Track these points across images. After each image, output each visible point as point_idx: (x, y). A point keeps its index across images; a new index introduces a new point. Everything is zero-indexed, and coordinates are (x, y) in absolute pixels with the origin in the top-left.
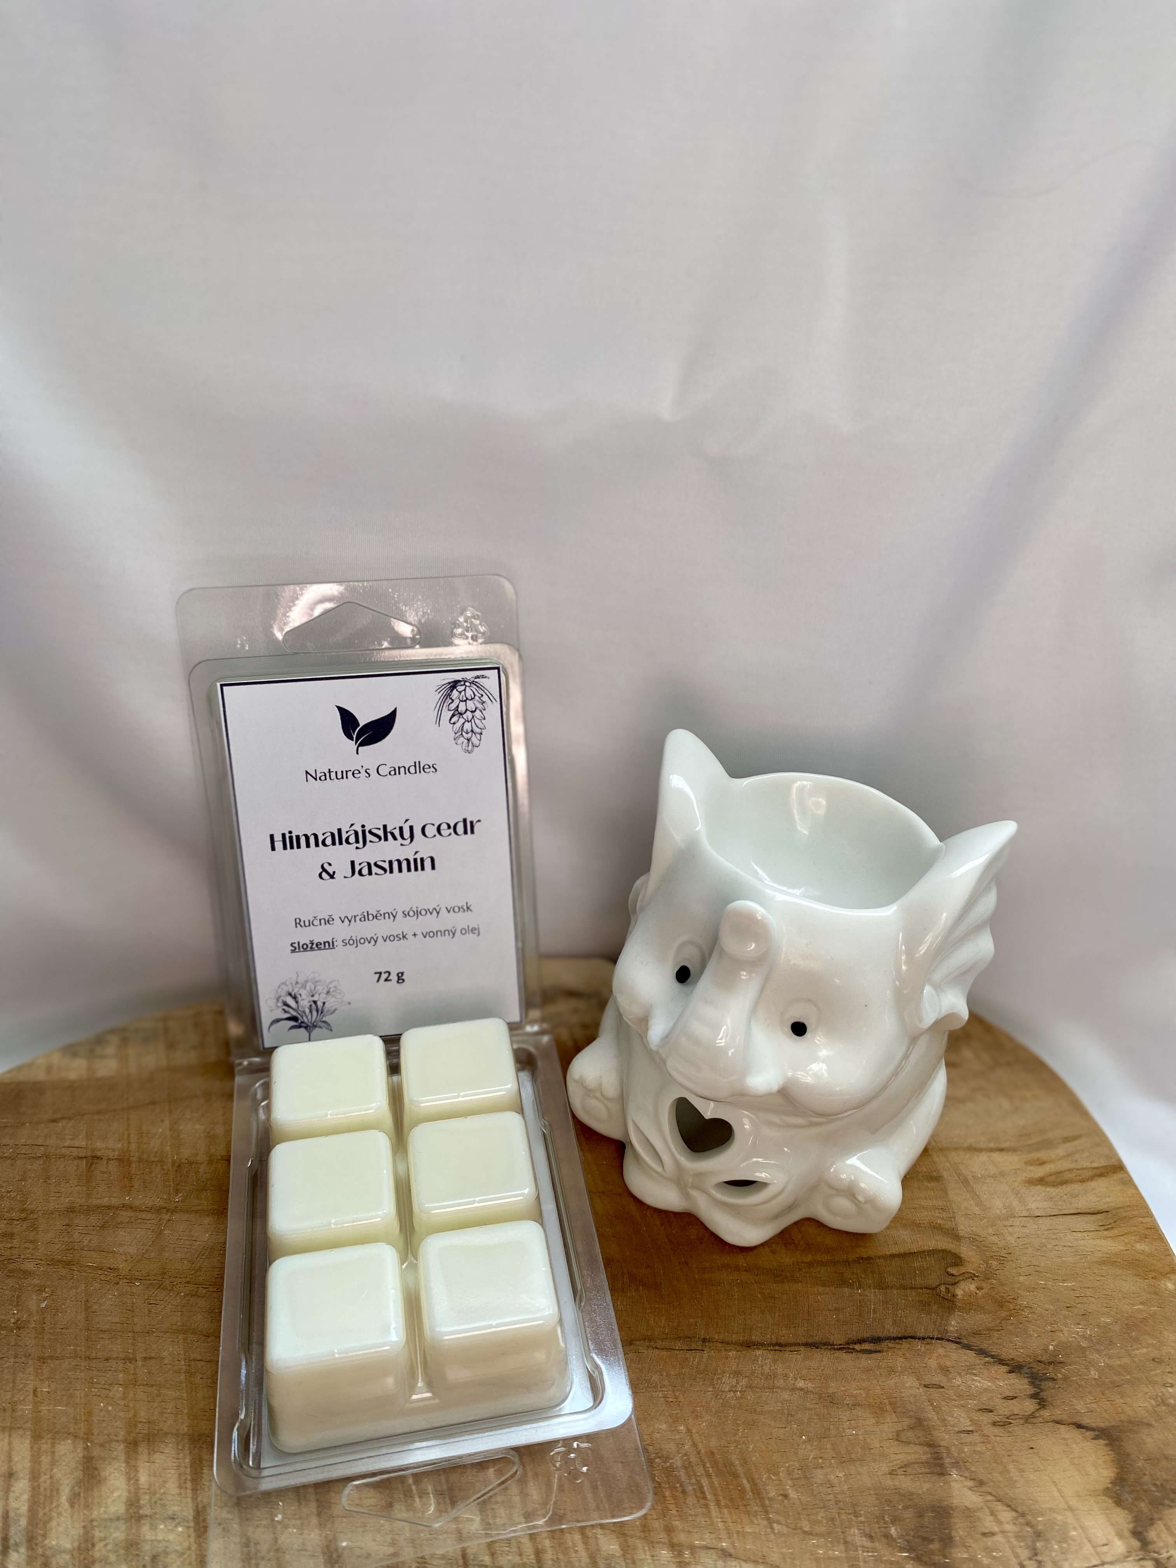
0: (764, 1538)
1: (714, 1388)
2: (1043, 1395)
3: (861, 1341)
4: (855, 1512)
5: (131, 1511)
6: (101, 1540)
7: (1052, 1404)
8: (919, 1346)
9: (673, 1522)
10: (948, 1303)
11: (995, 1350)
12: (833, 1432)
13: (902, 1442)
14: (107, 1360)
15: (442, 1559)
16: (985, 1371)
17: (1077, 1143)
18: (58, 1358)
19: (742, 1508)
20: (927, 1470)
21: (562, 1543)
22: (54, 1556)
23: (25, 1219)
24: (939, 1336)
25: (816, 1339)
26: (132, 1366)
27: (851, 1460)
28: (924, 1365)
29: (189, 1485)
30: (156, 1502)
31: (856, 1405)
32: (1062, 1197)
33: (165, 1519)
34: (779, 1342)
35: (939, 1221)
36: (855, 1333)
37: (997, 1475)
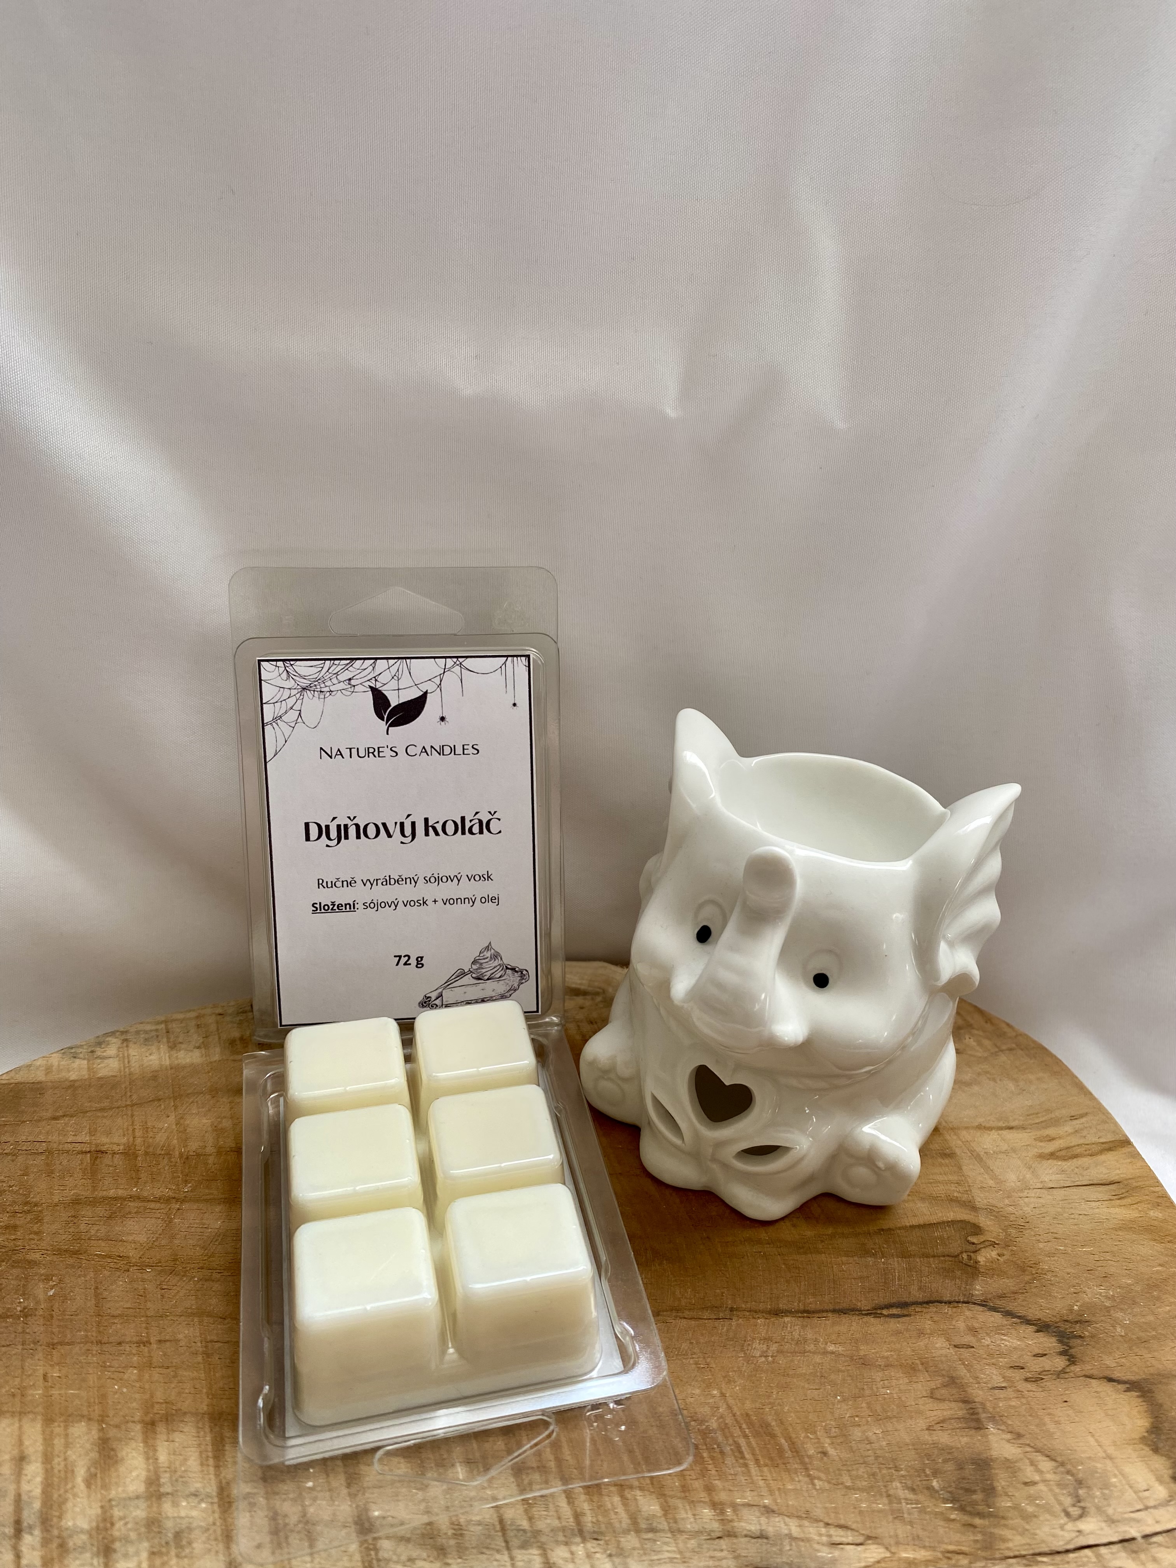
0: (806, 1494)
1: (745, 1354)
2: (1072, 1351)
3: (888, 1306)
4: (896, 1467)
5: (151, 1490)
6: (121, 1519)
7: (1082, 1360)
8: (946, 1309)
9: (714, 1482)
10: (972, 1270)
11: (1022, 1313)
12: (867, 1392)
13: (937, 1399)
14: (120, 1343)
15: (479, 1525)
16: (1013, 1331)
17: (1083, 1120)
18: (68, 1344)
19: (782, 1466)
20: (964, 1425)
21: (601, 1506)
22: (71, 1536)
23: (29, 1212)
24: (965, 1300)
25: (844, 1305)
26: (147, 1349)
27: (887, 1418)
28: (952, 1327)
29: (211, 1462)
30: (177, 1481)
31: (888, 1366)
32: (1073, 1170)
33: (188, 1496)
34: (807, 1308)
35: (955, 1194)
36: (882, 1298)
37: (1033, 1427)
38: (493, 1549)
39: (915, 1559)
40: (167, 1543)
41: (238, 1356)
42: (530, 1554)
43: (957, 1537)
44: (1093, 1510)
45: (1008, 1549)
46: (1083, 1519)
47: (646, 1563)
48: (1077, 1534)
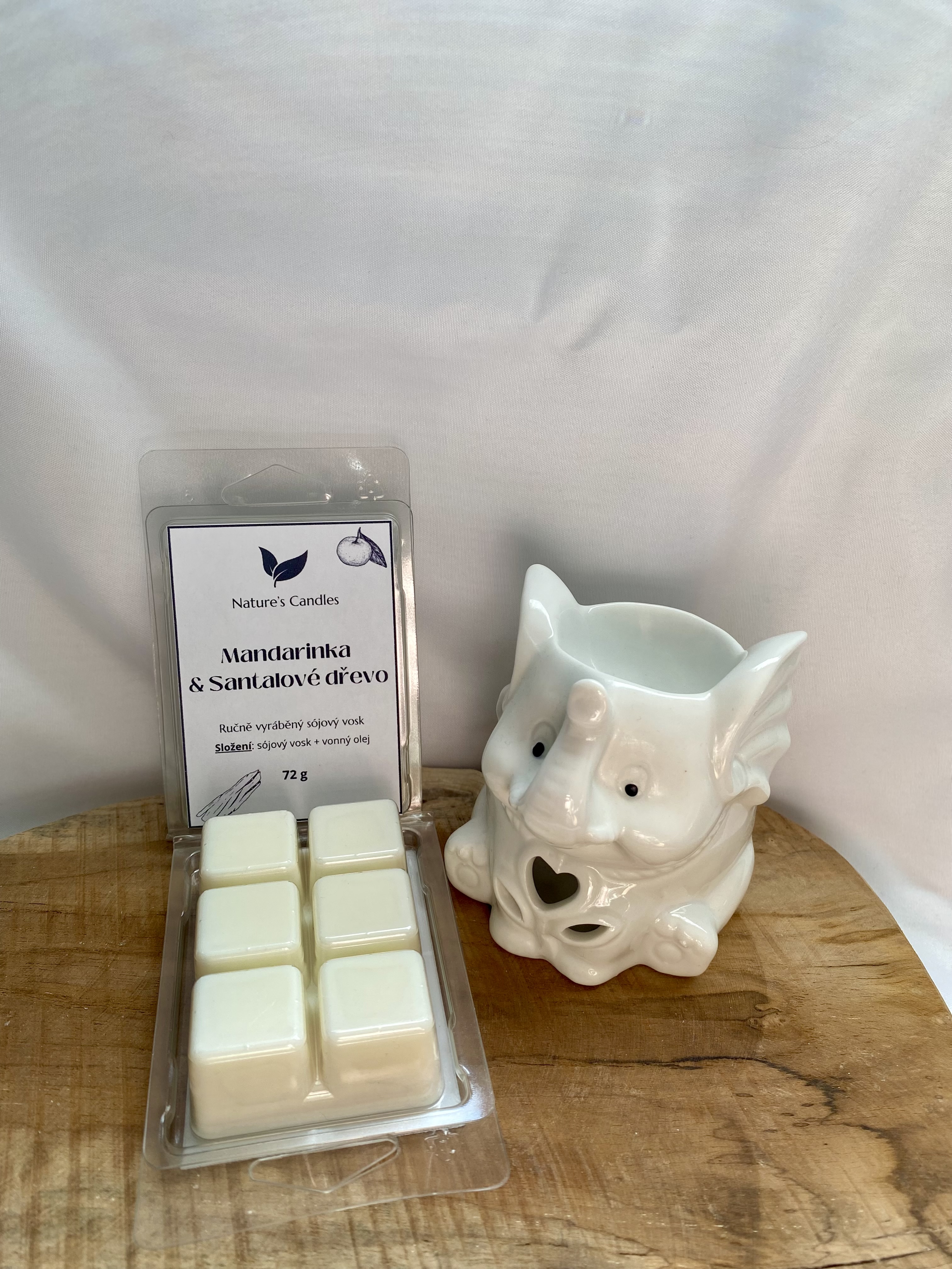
0: (602, 1212)
1: (562, 1094)
2: (835, 1103)
3: (684, 1060)
4: (679, 1192)
5: (73, 1185)
6: (46, 1207)
7: (843, 1111)
8: (732, 1064)
9: (527, 1198)
10: (757, 1032)
11: (795, 1068)
12: (660, 1130)
13: (718, 1138)
14: (58, 1066)
15: (332, 1225)
16: (787, 1084)
17: (862, 911)
18: (17, 1065)
19: (584, 1188)
21: (433, 1214)
22: (6, 1219)
24: (749, 1057)
25: (647, 1058)
26: (79, 1071)
27: (676, 1151)
28: (736, 1079)
29: (122, 1165)
30: (93, 1178)
31: (680, 1109)
32: (849, 952)
33: (101, 1191)
34: (616, 1059)
35: (749, 969)
36: (680, 1053)
37: (797, 1164)
38: (342, 1245)
40: (82, 1229)
42: (372, 1251)
43: (724, 1252)
44: (841, 1236)
45: (767, 1265)
46: (832, 1242)
47: (466, 1262)
48: (826, 1254)
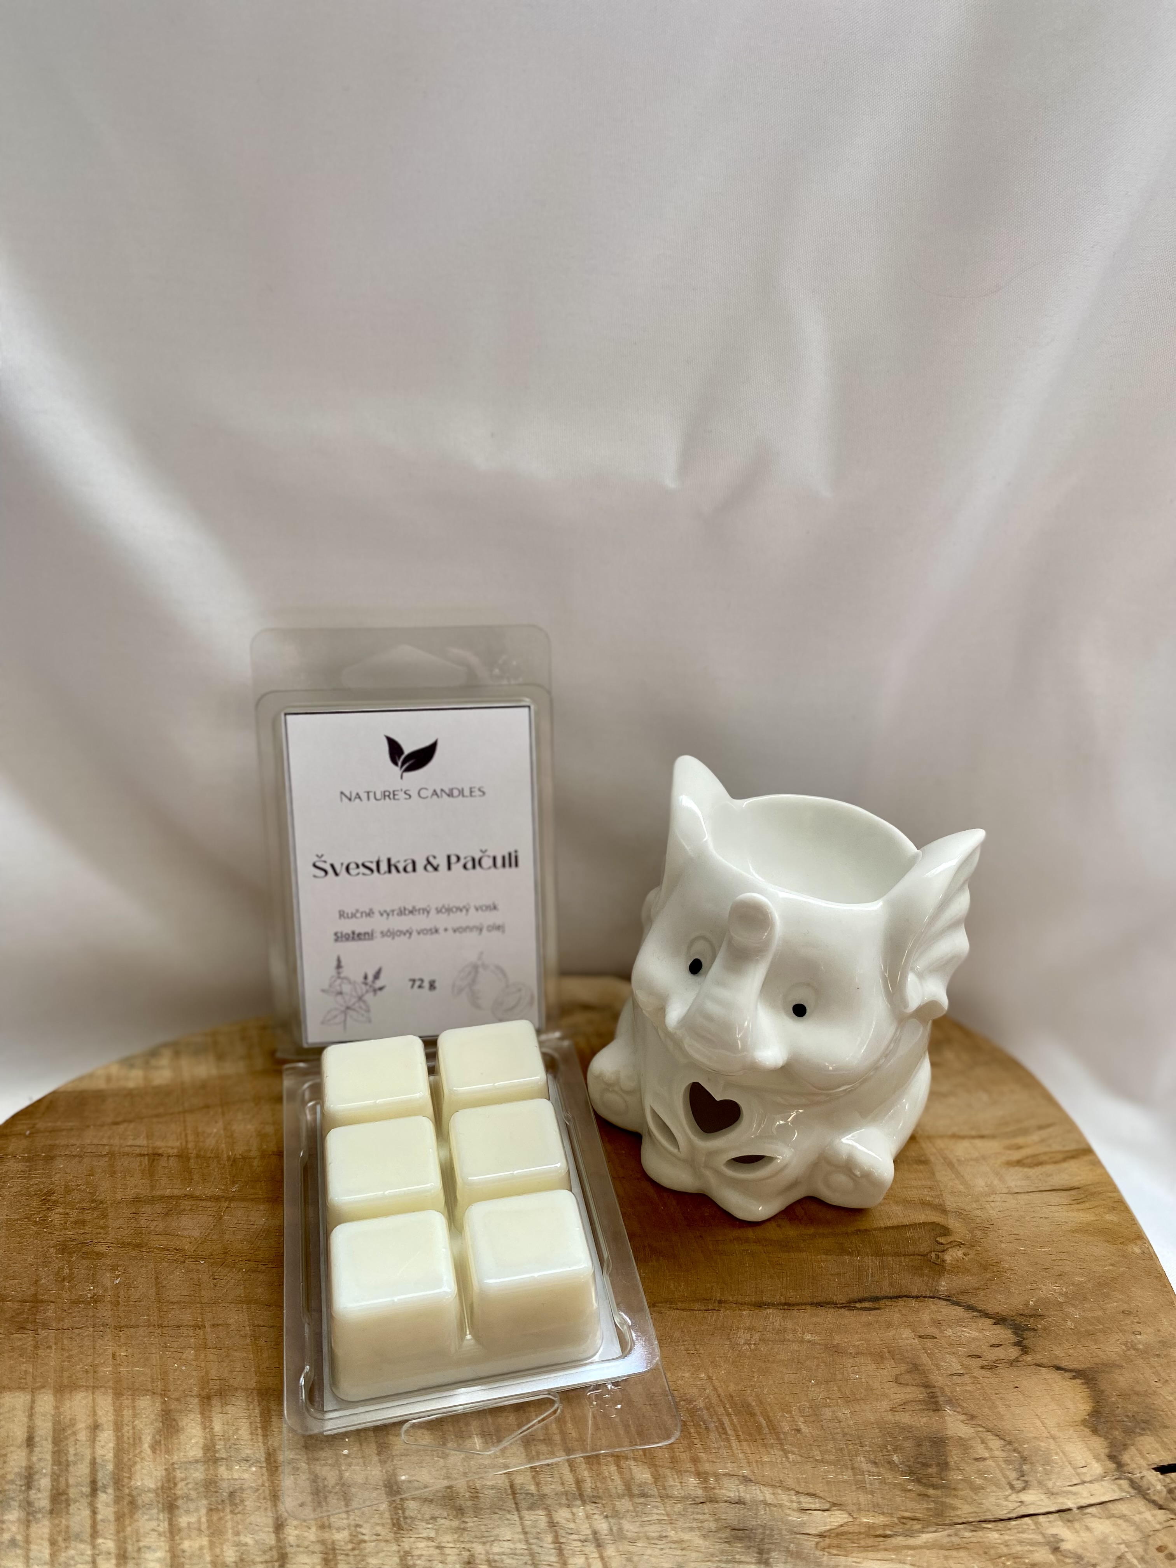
0: (780, 1466)
1: (731, 1341)
2: (1025, 1342)
3: (861, 1300)
4: (861, 1443)
5: (208, 1455)
6: (182, 1480)
7: (1034, 1351)
8: (913, 1303)
9: (699, 1454)
10: (938, 1268)
11: (982, 1306)
12: (839, 1377)
13: (901, 1384)
14: (178, 1327)
15: (492, 1489)
16: (974, 1325)
17: (1050, 1130)
18: (133, 1327)
19: (760, 1441)
20: (924, 1407)
21: (600, 1474)
22: (140, 1495)
23: (95, 1208)
24: (931, 1295)
25: (821, 1299)
26: (202, 1332)
27: (856, 1400)
28: (918, 1319)
29: (259, 1431)
30: (230, 1447)
31: (858, 1354)
32: (1037, 1176)
33: (240, 1461)
34: (787, 1302)
35: (928, 1198)
36: (855, 1294)
37: (986, 1410)
38: (504, 1510)
39: (874, 1523)
40: (223, 1501)
41: (283, 1339)
42: (537, 1515)
43: (911, 1505)
44: (1035, 1484)
45: (958, 1516)
46: (1025, 1491)
47: (638, 1524)
48: (1020, 1504)
